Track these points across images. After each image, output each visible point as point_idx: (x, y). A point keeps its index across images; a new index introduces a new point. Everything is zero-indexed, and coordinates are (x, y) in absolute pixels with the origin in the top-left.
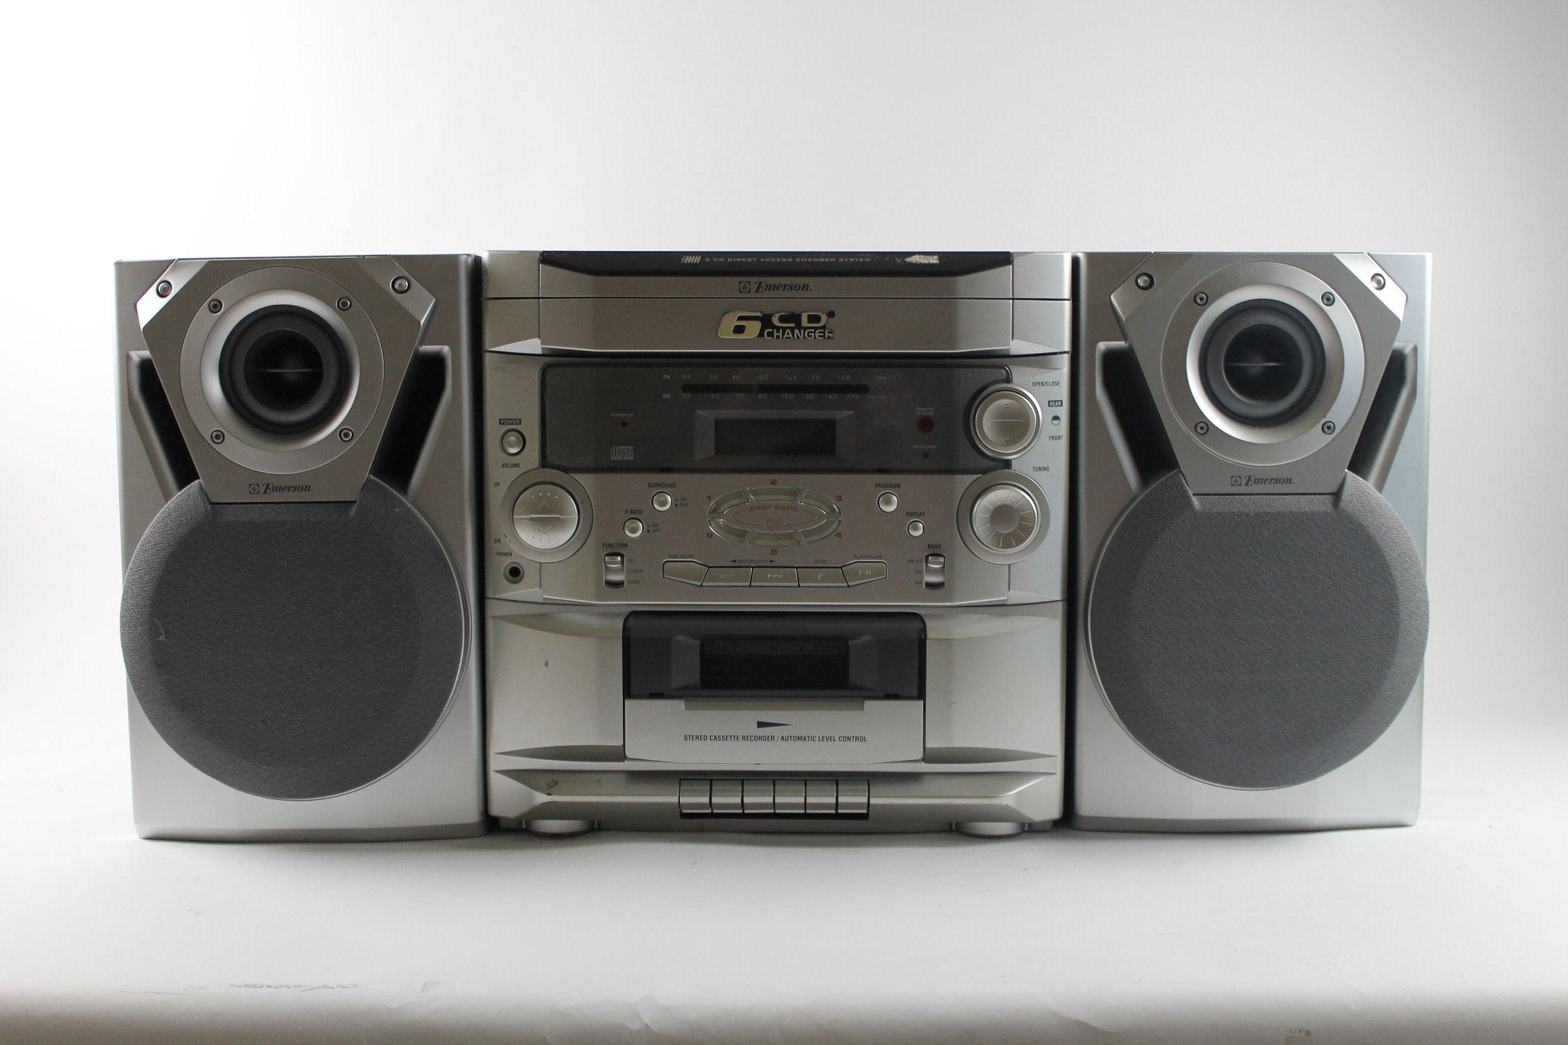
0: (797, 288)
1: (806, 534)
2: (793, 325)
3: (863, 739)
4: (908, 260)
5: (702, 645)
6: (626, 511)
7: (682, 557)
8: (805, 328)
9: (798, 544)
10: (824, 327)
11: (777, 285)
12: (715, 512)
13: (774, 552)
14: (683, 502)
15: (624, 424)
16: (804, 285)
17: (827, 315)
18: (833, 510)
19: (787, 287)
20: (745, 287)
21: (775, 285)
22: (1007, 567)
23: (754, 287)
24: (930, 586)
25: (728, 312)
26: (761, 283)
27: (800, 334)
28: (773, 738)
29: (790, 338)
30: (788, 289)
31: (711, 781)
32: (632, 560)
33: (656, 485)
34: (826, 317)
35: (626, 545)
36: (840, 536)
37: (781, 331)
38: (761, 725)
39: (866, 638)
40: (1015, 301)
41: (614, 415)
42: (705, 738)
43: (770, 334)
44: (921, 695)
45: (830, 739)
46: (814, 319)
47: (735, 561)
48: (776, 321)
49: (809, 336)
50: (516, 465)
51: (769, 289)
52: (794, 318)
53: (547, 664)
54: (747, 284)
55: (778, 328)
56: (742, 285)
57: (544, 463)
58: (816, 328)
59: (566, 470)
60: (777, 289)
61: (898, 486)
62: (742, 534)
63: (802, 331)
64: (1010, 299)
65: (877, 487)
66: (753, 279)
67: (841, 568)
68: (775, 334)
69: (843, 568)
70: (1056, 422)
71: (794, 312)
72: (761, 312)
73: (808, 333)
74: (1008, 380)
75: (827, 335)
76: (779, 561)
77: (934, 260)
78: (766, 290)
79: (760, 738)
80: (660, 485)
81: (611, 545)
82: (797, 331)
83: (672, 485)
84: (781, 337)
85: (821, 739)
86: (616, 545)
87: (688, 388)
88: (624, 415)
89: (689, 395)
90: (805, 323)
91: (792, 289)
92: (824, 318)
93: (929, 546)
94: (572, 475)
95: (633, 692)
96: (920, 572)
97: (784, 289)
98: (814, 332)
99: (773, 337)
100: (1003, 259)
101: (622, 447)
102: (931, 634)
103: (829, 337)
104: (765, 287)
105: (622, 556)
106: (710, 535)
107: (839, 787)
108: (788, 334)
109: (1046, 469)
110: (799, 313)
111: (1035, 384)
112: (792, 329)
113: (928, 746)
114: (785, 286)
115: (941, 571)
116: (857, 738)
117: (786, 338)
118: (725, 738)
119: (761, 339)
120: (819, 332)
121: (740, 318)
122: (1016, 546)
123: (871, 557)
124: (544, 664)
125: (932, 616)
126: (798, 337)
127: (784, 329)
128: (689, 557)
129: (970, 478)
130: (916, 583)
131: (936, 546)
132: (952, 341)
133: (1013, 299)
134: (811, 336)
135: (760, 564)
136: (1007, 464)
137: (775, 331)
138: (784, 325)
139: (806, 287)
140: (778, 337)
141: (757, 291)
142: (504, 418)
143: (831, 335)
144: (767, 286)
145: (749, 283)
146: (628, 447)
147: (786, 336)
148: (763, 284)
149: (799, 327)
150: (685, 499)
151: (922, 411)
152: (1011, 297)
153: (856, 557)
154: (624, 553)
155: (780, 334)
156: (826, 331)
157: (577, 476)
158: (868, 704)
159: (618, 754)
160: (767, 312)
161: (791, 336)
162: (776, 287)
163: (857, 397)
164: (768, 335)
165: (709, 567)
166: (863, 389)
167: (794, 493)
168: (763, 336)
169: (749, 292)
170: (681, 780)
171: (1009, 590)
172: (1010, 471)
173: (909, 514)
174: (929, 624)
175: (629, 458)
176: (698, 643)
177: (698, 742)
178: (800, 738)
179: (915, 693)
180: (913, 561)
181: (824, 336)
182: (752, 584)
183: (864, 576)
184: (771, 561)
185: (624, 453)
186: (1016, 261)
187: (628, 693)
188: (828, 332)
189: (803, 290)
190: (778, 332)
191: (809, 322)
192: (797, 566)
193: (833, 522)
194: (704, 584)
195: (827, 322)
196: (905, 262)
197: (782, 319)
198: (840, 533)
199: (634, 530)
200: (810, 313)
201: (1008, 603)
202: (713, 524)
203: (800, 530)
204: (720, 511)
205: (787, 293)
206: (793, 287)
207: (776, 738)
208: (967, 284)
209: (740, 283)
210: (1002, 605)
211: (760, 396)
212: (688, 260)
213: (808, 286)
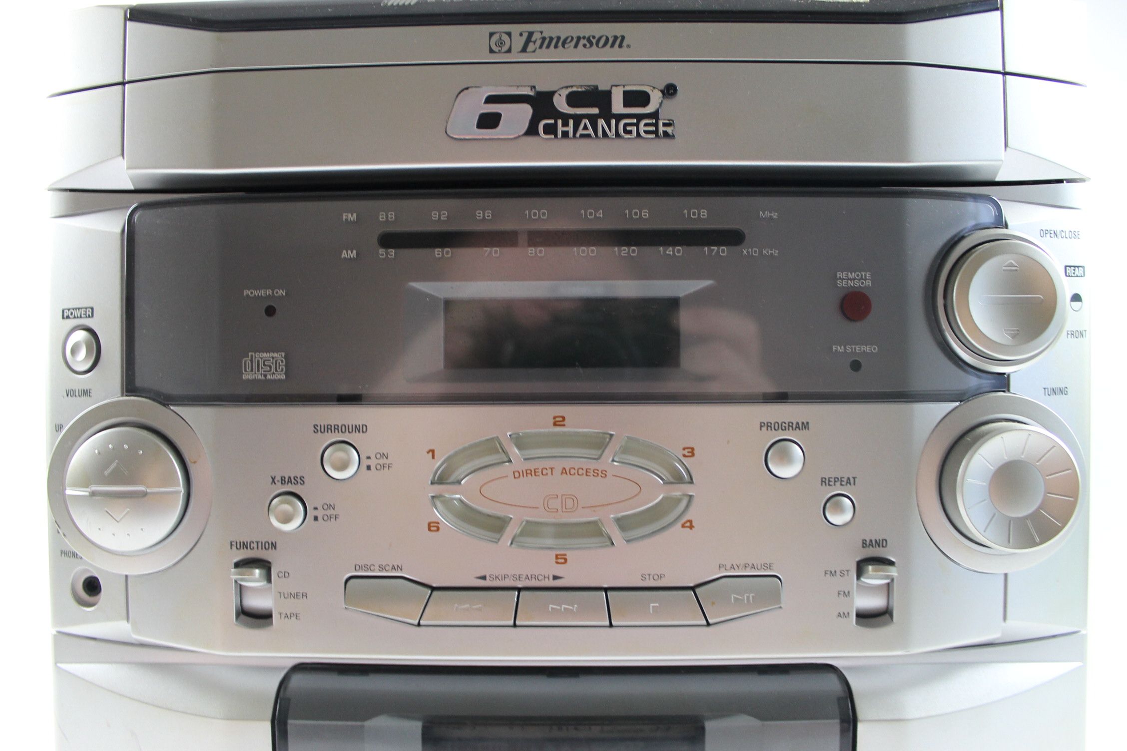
0: (601, 44)
1: (623, 523)
2: (595, 111)
6: (273, 479)
7: (382, 569)
8: (619, 118)
9: (607, 541)
10: (655, 115)
11: (563, 37)
12: (444, 481)
13: (561, 559)
14: (382, 461)
15: (269, 311)
17: (662, 91)
18: (678, 476)
19: (582, 42)
20: (501, 43)
21: (559, 38)
22: (1002, 579)
23: (518, 43)
24: (864, 615)
25: (467, 89)
26: (531, 34)
27: (609, 128)
29: (589, 136)
30: (585, 46)
32: (286, 575)
33: (329, 428)
34: (661, 95)
35: (274, 546)
36: (691, 527)
37: (571, 122)
39: (740, 721)
40: (1008, 77)
41: (249, 292)
43: (550, 129)
46: (636, 98)
47: (484, 578)
48: (561, 103)
49: (626, 132)
50: (86, 393)
51: (548, 47)
52: (598, 98)
54: (505, 38)
55: (565, 118)
56: (495, 38)
57: (130, 387)
58: (640, 117)
59: (165, 400)
60: (563, 46)
61: (805, 426)
62: (497, 525)
63: (613, 122)
64: (997, 72)
65: (764, 429)
66: (515, 29)
67: (693, 589)
68: (560, 129)
69: (698, 591)
70: (1077, 305)
71: (596, 87)
72: (533, 88)
73: (626, 125)
74: (1001, 221)
75: (661, 129)
76: (570, 576)
78: (541, 47)
80: (336, 428)
81: (245, 545)
82: (601, 122)
83: (360, 429)
84: (571, 134)
86: (255, 545)
87: (389, 240)
88: (269, 292)
89: (392, 252)
90: (618, 106)
91: (591, 44)
92: (656, 97)
93: (864, 544)
94: (172, 407)
96: (847, 594)
97: (576, 46)
98: (637, 125)
99: (556, 136)
101: (265, 355)
102: (865, 711)
103: (666, 134)
104: (539, 43)
105: (267, 567)
106: (433, 526)
108: (585, 128)
109: (1062, 391)
110: (607, 88)
111: (1045, 234)
112: (593, 119)
114: (579, 38)
115: (885, 589)
117: (582, 136)
119: (531, 139)
120: (646, 125)
121: (491, 100)
122: (1041, 543)
123: (753, 567)
125: (867, 675)
126: (605, 134)
127: (578, 119)
128: (394, 568)
129: (936, 411)
130: (839, 615)
131: (878, 543)
132: (901, 145)
133: (1004, 74)
134: (630, 132)
135: (533, 584)
136: (1003, 382)
137: (560, 122)
138: (580, 111)
139: (619, 41)
140: (565, 134)
141: (524, 50)
142: (70, 306)
143: (669, 130)
144: (543, 40)
145: (509, 34)
146: (275, 355)
147: (581, 131)
148: (537, 36)
149: (607, 114)
151: (849, 280)
152: (999, 69)
153: (721, 567)
154: (269, 560)
155: (570, 129)
156: (661, 123)
157: (185, 412)
160: (544, 87)
161: (590, 131)
162: (560, 42)
163: (722, 252)
164: (546, 132)
165: (433, 589)
166: (733, 238)
167: (600, 443)
168: (536, 133)
169: (509, 51)
171: (1005, 617)
172: (1008, 393)
173: (826, 482)
174: (856, 684)
175: (279, 377)
176: (418, 725)
180: (833, 574)
181: (656, 132)
182: (518, 620)
183: (739, 604)
184: (555, 578)
186: (1007, 4)
189: (612, 46)
190: (565, 124)
191: (626, 105)
192: (604, 585)
193: (677, 500)
194: (425, 622)
195: (661, 104)
197: (573, 100)
198: (691, 522)
199: (287, 517)
200: (628, 88)
201: (1001, 640)
203: (612, 516)
204: (452, 479)
205: (580, 53)
206: (594, 41)
208: (924, 37)
210: (991, 645)
211: (533, 251)
212: (392, 2)
213: (623, 38)
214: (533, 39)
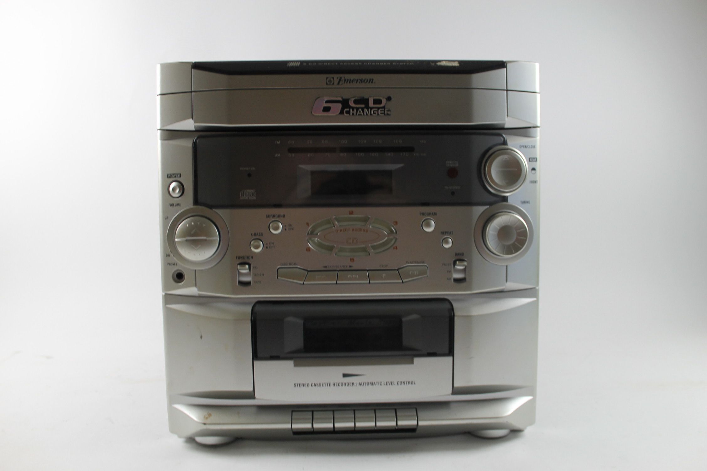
0: (365, 82)
1: (374, 247)
2: (363, 106)
3: (413, 383)
4: (439, 64)
5: (304, 324)
6: (252, 234)
7: (290, 264)
8: (372, 108)
9: (368, 254)
10: (384, 107)
11: (352, 79)
12: (312, 233)
13: (352, 260)
14: (290, 227)
15: (249, 175)
16: (370, 80)
18: (392, 231)
20: (330, 81)
21: (350, 80)
22: (505, 268)
23: (336, 81)
24: (456, 280)
25: (319, 98)
26: (341, 78)
27: (368, 111)
28: (353, 384)
29: (361, 115)
30: (359, 82)
31: (313, 412)
32: (256, 268)
33: (271, 216)
34: (386, 100)
35: (252, 257)
36: (397, 249)
37: (355, 110)
38: (345, 375)
39: (414, 316)
40: (508, 92)
41: (242, 169)
42: (308, 385)
43: (348, 112)
44: (450, 352)
45: (391, 383)
46: (377, 101)
47: (326, 267)
48: (352, 104)
50: (178, 205)
51: (347, 83)
52: (364, 101)
53: (201, 337)
54: (332, 79)
55: (353, 109)
56: (328, 79)
57: (196, 202)
58: (379, 108)
59: (211, 207)
60: (352, 82)
61: (435, 214)
62: (330, 249)
63: (370, 110)
64: (504, 90)
65: (421, 215)
66: (336, 76)
67: (398, 270)
68: (351, 112)
70: (533, 172)
71: (364, 98)
72: (342, 97)
73: (374, 111)
74: (505, 143)
76: (355, 266)
77: (456, 64)
78: (344, 83)
79: (345, 384)
80: (274, 216)
81: (241, 258)
82: (366, 110)
83: (282, 216)
84: (355, 114)
85: (385, 384)
86: (245, 258)
87: (292, 150)
88: (249, 169)
89: (293, 155)
90: (371, 104)
91: (362, 82)
92: (384, 101)
93: (456, 254)
94: (214, 210)
95: (259, 355)
96: (450, 272)
97: (357, 82)
98: (378, 111)
99: (350, 114)
100: (501, 65)
101: (248, 191)
102: (457, 313)
103: (388, 114)
105: (249, 265)
106: (309, 249)
107: (398, 414)
108: (360, 112)
109: (528, 202)
110: (367, 98)
111: (521, 146)
112: (363, 109)
113: (455, 385)
114: (357, 80)
115: (464, 270)
116: (409, 383)
117: (359, 115)
118: (321, 385)
119: (341, 116)
120: (381, 111)
121: (327, 102)
123: (418, 262)
124: (200, 338)
125: (457, 300)
126: (367, 114)
127: (357, 109)
128: (294, 264)
129: (481, 209)
130: (447, 279)
131: (460, 254)
132: (469, 115)
133: (507, 90)
134: (375, 113)
135: (343, 268)
136: (505, 199)
137: (351, 110)
138: (358, 106)
139: (371, 81)
140: (353, 114)
141: (338, 83)
142: (171, 173)
144: (345, 80)
145: (334, 78)
146: (252, 191)
147: (358, 113)
148: (343, 79)
149: (367, 107)
150: (291, 225)
151: (450, 164)
152: (506, 89)
153: (407, 262)
154: (250, 262)
155: (355, 112)
157: (218, 211)
158: (416, 360)
159: (251, 395)
160: (345, 97)
161: (362, 113)
163: (407, 154)
164: (346, 113)
165: (308, 271)
166: (410, 149)
167: (366, 220)
168: (343, 114)
169: (333, 84)
170: (292, 412)
171: (507, 281)
172: (507, 203)
173: (442, 233)
174: (455, 305)
175: (254, 198)
176: (302, 322)
177: (303, 388)
178: (371, 384)
179: (447, 352)
180: (445, 265)
181: (384, 113)
182: (338, 282)
183: (414, 276)
184: (350, 266)
185: (249, 195)
186: (509, 65)
187: (256, 356)
188: (387, 111)
189: (369, 82)
190: (353, 110)
191: (374, 104)
192: (367, 269)
193: (392, 240)
194: (305, 283)
195: (386, 104)
196: (437, 65)
197: (356, 102)
198: (396, 247)
199: (257, 247)
200: (375, 98)
201: (506, 290)
202: (310, 242)
203: (370, 245)
204: (315, 233)
205: (358, 85)
207: (355, 384)
208: (478, 79)
209: (327, 78)
210: (501, 292)
211: (341, 154)
212: (291, 64)
213: (373, 80)
214: (342, 80)
